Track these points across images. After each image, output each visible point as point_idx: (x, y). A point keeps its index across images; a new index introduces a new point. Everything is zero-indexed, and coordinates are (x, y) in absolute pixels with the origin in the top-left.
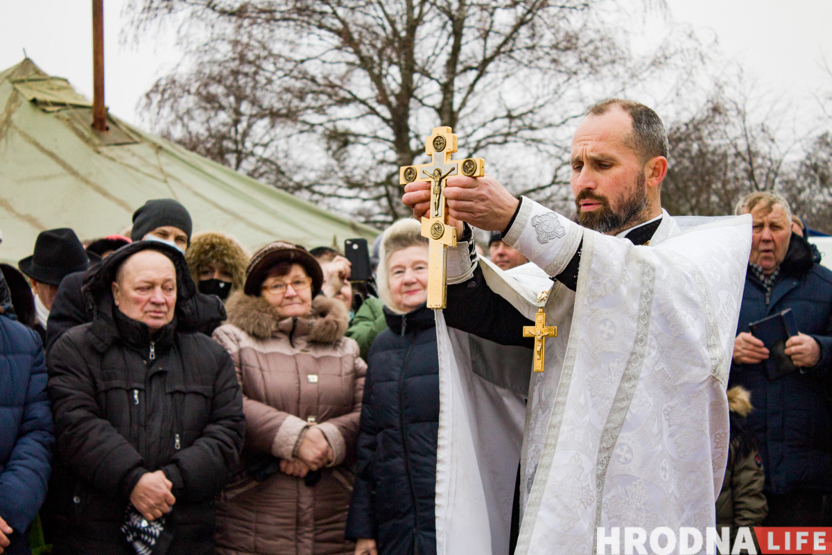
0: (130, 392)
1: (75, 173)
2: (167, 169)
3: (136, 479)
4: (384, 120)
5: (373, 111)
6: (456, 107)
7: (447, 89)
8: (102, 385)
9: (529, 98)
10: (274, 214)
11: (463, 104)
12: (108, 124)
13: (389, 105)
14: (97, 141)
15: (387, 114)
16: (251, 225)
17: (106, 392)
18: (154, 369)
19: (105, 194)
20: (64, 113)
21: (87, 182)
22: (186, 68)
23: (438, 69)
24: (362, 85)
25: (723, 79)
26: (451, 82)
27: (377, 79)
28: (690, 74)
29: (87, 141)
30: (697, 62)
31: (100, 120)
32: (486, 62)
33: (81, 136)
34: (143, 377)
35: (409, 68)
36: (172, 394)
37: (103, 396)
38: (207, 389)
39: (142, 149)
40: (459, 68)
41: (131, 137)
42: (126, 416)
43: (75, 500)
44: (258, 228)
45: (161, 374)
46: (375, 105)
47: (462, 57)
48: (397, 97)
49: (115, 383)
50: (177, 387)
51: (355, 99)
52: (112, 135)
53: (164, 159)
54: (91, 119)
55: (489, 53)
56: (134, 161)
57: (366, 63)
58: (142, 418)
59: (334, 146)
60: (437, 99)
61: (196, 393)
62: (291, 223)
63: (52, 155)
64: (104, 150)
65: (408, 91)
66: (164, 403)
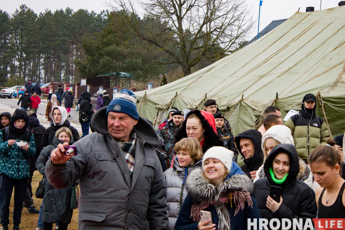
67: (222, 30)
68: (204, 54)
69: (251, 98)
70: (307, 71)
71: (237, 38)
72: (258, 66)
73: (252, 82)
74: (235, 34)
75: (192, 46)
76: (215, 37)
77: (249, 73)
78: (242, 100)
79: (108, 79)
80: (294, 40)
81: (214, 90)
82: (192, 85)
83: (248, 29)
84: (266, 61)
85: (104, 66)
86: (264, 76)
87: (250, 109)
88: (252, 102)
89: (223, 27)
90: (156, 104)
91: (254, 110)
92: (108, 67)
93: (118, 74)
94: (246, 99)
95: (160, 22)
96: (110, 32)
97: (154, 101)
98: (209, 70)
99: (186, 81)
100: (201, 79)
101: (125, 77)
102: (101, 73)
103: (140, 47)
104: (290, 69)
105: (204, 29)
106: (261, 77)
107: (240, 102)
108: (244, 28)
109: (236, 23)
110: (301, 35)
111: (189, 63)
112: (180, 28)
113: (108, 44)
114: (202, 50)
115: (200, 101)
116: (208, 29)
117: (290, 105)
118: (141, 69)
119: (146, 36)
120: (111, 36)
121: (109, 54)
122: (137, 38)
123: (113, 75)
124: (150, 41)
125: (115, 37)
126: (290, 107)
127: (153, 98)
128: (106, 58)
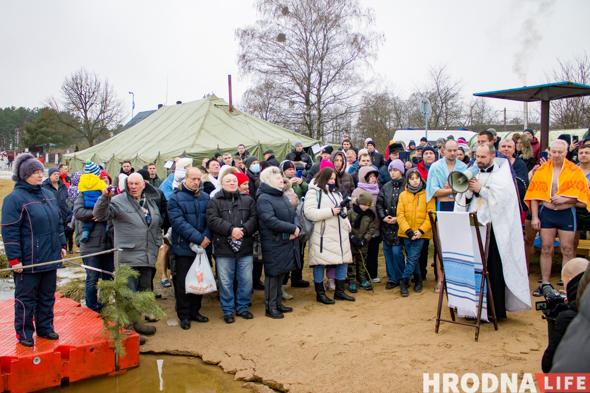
0: (228, 211)
1: (225, 123)
2: (248, 121)
3: (232, 229)
4: (303, 98)
5: (301, 96)
6: (321, 94)
7: (319, 90)
8: (221, 210)
9: (340, 91)
10: (274, 131)
11: (323, 93)
12: (233, 110)
13: (304, 94)
14: (230, 114)
15: (304, 96)
16: (268, 135)
17: (222, 212)
18: (234, 205)
19: (233, 128)
20: (222, 108)
21: (228, 125)
22: (254, 87)
23: (316, 85)
24: (297, 89)
25: (387, 86)
26: (320, 88)
27: (301, 88)
28: (379, 85)
29: (228, 115)
30: (381, 82)
31: (231, 109)
32: (328, 83)
33: (227, 113)
34: (231, 207)
35: (309, 85)
36: (239, 210)
37: (221, 213)
38: (248, 209)
39: (242, 116)
40: (321, 85)
41: (239, 113)
42: (228, 217)
43: (218, 240)
44: (270, 136)
45: (236, 205)
46: (301, 94)
47: (322, 82)
48: (306, 92)
49: (224, 209)
50: (240, 209)
51: (296, 93)
52: (234, 113)
53: (247, 118)
54: (229, 109)
55: (329, 81)
56: (239, 119)
57: (298, 84)
58: (232, 217)
59: (291, 104)
60: (316, 92)
61: (245, 210)
62: (278, 134)
63: (220, 119)
64: (232, 116)
65: (309, 91)
66: (238, 213)
67: (110, 117)
68: (100, 132)
69: (142, 155)
70: (175, 139)
71: (120, 122)
72: (144, 137)
73: (141, 146)
74: (119, 120)
75: (93, 127)
76: (107, 122)
77: (139, 140)
78: (137, 156)
79: (42, 148)
80: (164, 121)
81: (118, 151)
82: (103, 149)
83: (126, 117)
84: (148, 134)
85: (40, 140)
86: (148, 142)
87: (142, 162)
88: (143, 157)
89: (112, 116)
90: (82, 161)
91: (145, 162)
92: (41, 141)
93: (48, 145)
94: (139, 156)
95: (70, 114)
96: (43, 120)
97: (81, 159)
98: (112, 140)
99: (99, 146)
100: (109, 145)
101: (53, 146)
102: (38, 144)
103: (63, 129)
104: (164, 138)
105: (100, 117)
106: (147, 143)
107: (136, 157)
108: (124, 116)
109: (119, 114)
110: (168, 119)
111: (92, 137)
112: (86, 117)
113: (41, 127)
114: (100, 129)
115: (110, 158)
116: (103, 117)
117: (167, 158)
118: (62, 141)
119: (66, 121)
120: (43, 122)
121: (42, 133)
122: (61, 123)
123: (45, 146)
124: (68, 125)
125: (46, 122)
126: (168, 159)
127: (79, 157)
128: (40, 136)
